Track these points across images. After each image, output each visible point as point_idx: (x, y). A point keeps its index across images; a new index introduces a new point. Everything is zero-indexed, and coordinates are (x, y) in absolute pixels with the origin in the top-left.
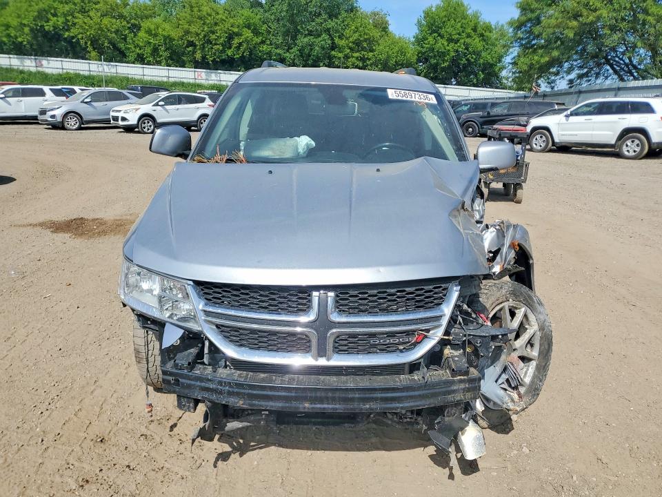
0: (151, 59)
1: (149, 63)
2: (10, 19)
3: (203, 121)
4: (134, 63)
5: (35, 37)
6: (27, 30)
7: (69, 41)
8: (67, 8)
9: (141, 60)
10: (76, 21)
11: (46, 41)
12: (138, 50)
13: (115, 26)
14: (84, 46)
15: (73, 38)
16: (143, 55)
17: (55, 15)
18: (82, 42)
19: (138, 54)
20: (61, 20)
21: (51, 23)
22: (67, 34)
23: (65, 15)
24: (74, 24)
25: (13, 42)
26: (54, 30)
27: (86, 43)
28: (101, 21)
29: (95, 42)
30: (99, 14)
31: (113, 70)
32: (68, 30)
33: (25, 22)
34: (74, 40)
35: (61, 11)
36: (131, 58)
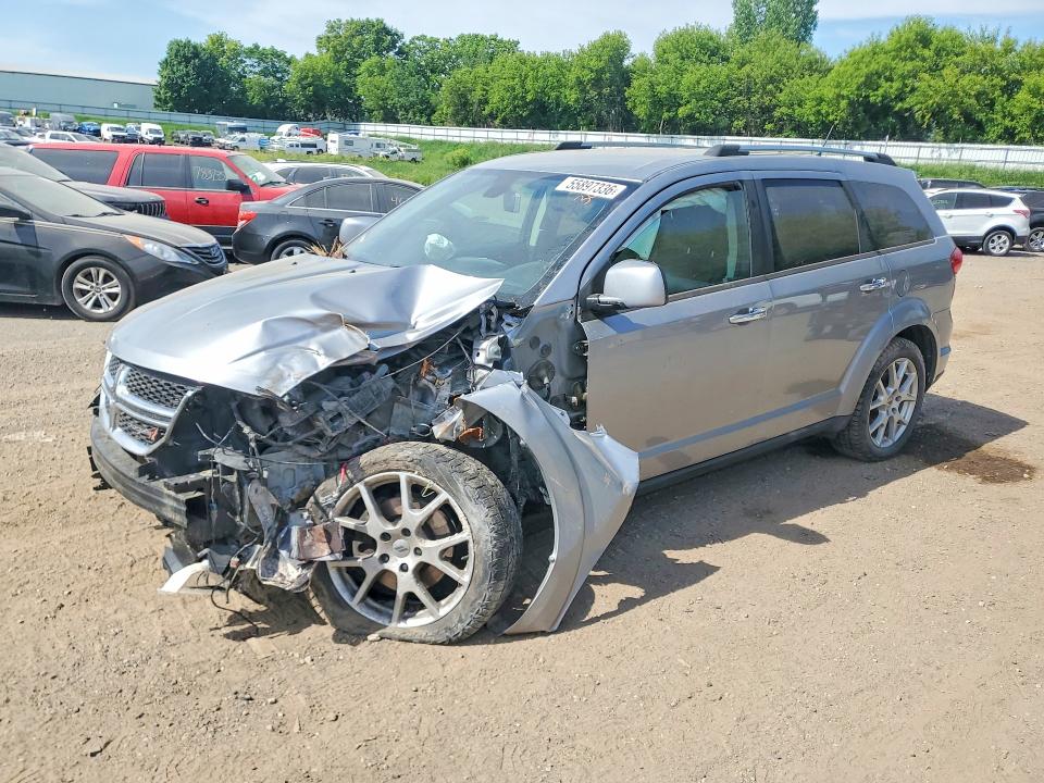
0: (1027, 135)
1: (1022, 142)
2: (825, 91)
3: (995, 238)
4: (994, 142)
5: (853, 113)
6: (844, 103)
7: (899, 115)
8: (909, 66)
9: (1009, 136)
10: (917, 84)
11: (867, 118)
12: (1007, 122)
13: (978, 86)
14: (920, 121)
15: (907, 110)
16: (1015, 128)
17: (889, 79)
18: (918, 115)
19: (1006, 129)
20: (896, 85)
21: (881, 91)
22: (900, 105)
23: (903, 77)
24: (913, 90)
25: (823, 122)
26: (882, 102)
27: (923, 117)
28: (957, 81)
29: (939, 114)
30: (957, 71)
31: (955, 156)
32: (902, 100)
33: (844, 93)
34: (907, 114)
35: (900, 73)
36: (993, 136)
